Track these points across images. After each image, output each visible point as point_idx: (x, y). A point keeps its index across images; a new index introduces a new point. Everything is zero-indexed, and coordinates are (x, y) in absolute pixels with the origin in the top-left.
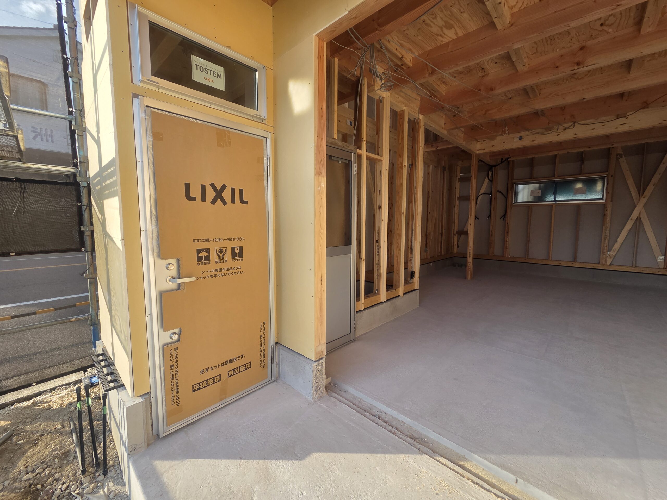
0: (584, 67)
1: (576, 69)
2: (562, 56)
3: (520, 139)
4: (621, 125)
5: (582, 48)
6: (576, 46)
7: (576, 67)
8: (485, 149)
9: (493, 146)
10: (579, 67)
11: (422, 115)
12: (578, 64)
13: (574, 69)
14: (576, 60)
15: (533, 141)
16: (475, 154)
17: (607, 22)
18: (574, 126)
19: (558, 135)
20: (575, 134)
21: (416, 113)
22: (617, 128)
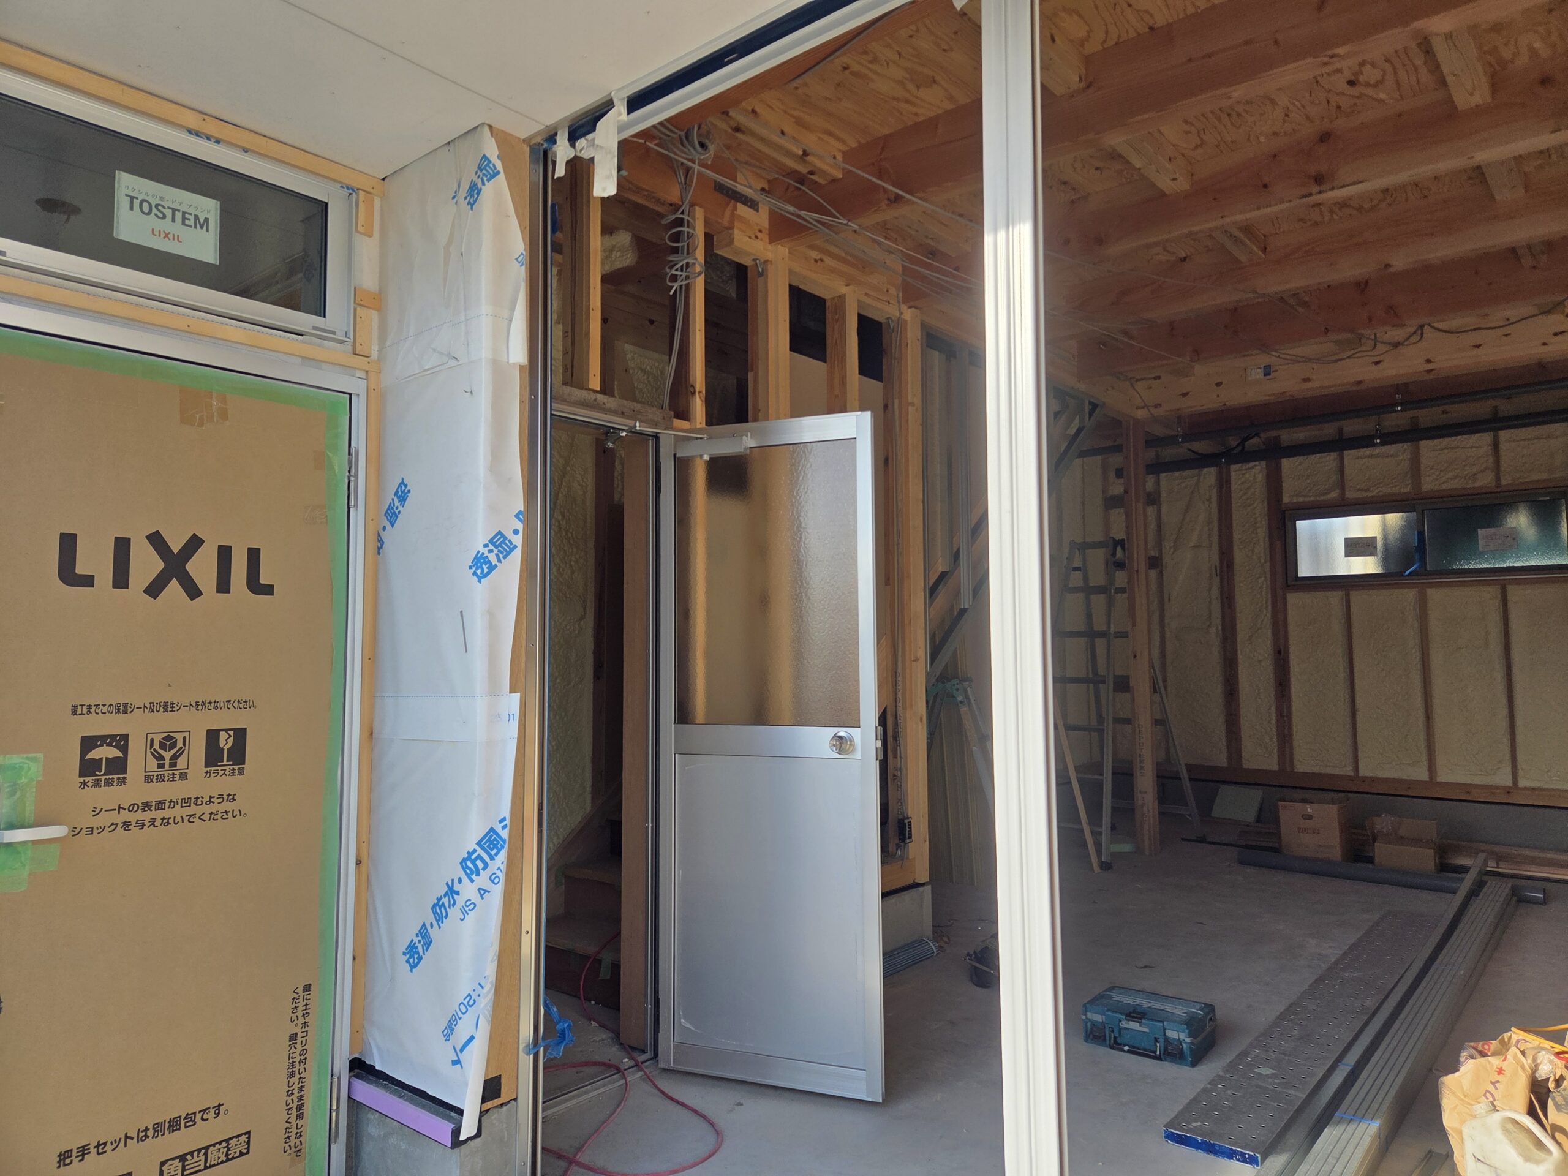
0: (1332, 189)
1: (1314, 192)
2: (1275, 156)
3: (1265, 375)
4: (1556, 334)
5: (1325, 137)
6: (1310, 130)
7: (1315, 189)
8: (1160, 405)
9: (1184, 395)
10: (1324, 188)
11: (910, 307)
12: (1319, 179)
13: (1311, 195)
14: (1312, 170)
15: (1306, 380)
16: (1131, 423)
17: (1361, 78)
18: (1422, 334)
19: (1377, 363)
20: (1429, 361)
21: (889, 303)
22: (1545, 344)
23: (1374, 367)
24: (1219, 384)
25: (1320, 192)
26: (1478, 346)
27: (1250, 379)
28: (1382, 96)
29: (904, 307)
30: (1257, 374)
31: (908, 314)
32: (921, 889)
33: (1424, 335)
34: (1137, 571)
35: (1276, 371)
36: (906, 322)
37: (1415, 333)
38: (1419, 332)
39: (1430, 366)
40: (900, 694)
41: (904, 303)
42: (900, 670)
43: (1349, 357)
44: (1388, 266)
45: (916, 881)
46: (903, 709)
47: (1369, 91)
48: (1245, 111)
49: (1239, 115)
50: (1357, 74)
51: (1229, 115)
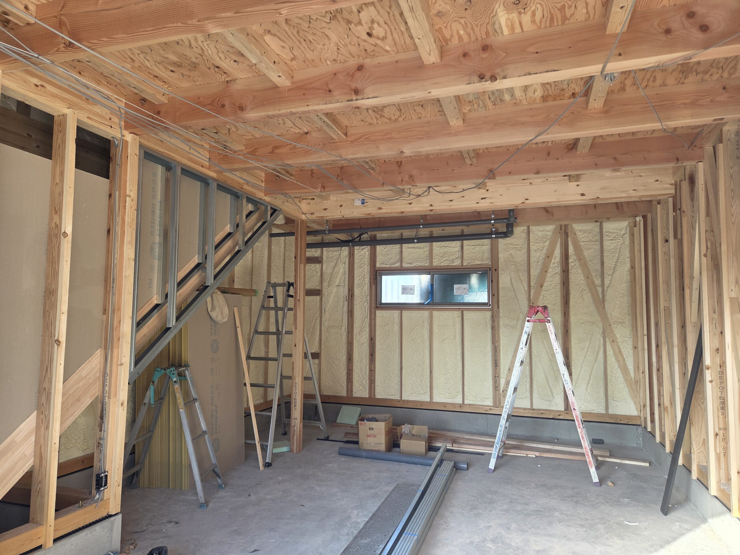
0: (363, 99)
1: (354, 99)
2: (335, 74)
3: (362, 204)
4: (482, 199)
5: (360, 68)
6: (353, 62)
7: (354, 97)
8: (313, 213)
9: (325, 209)
10: (358, 97)
11: (131, 133)
12: (356, 92)
13: (352, 100)
14: (353, 86)
15: (380, 209)
16: (300, 221)
17: (374, 32)
18: (429, 192)
19: (410, 204)
20: (431, 205)
21: (111, 127)
22: (478, 203)
23: (409, 205)
24: (341, 206)
25: (357, 100)
26: (452, 201)
27: (355, 204)
28: (388, 48)
29: (126, 133)
30: (358, 203)
31: (129, 137)
32: (113, 518)
33: (430, 193)
34: (299, 300)
35: (367, 202)
36: (127, 142)
37: (426, 191)
38: (428, 191)
39: (431, 208)
40: (107, 388)
41: (125, 129)
42: (108, 371)
43: (396, 199)
44: (402, 152)
45: (110, 513)
46: (108, 398)
47: (379, 42)
48: (314, 40)
49: (310, 42)
50: (371, 28)
51: (305, 40)
